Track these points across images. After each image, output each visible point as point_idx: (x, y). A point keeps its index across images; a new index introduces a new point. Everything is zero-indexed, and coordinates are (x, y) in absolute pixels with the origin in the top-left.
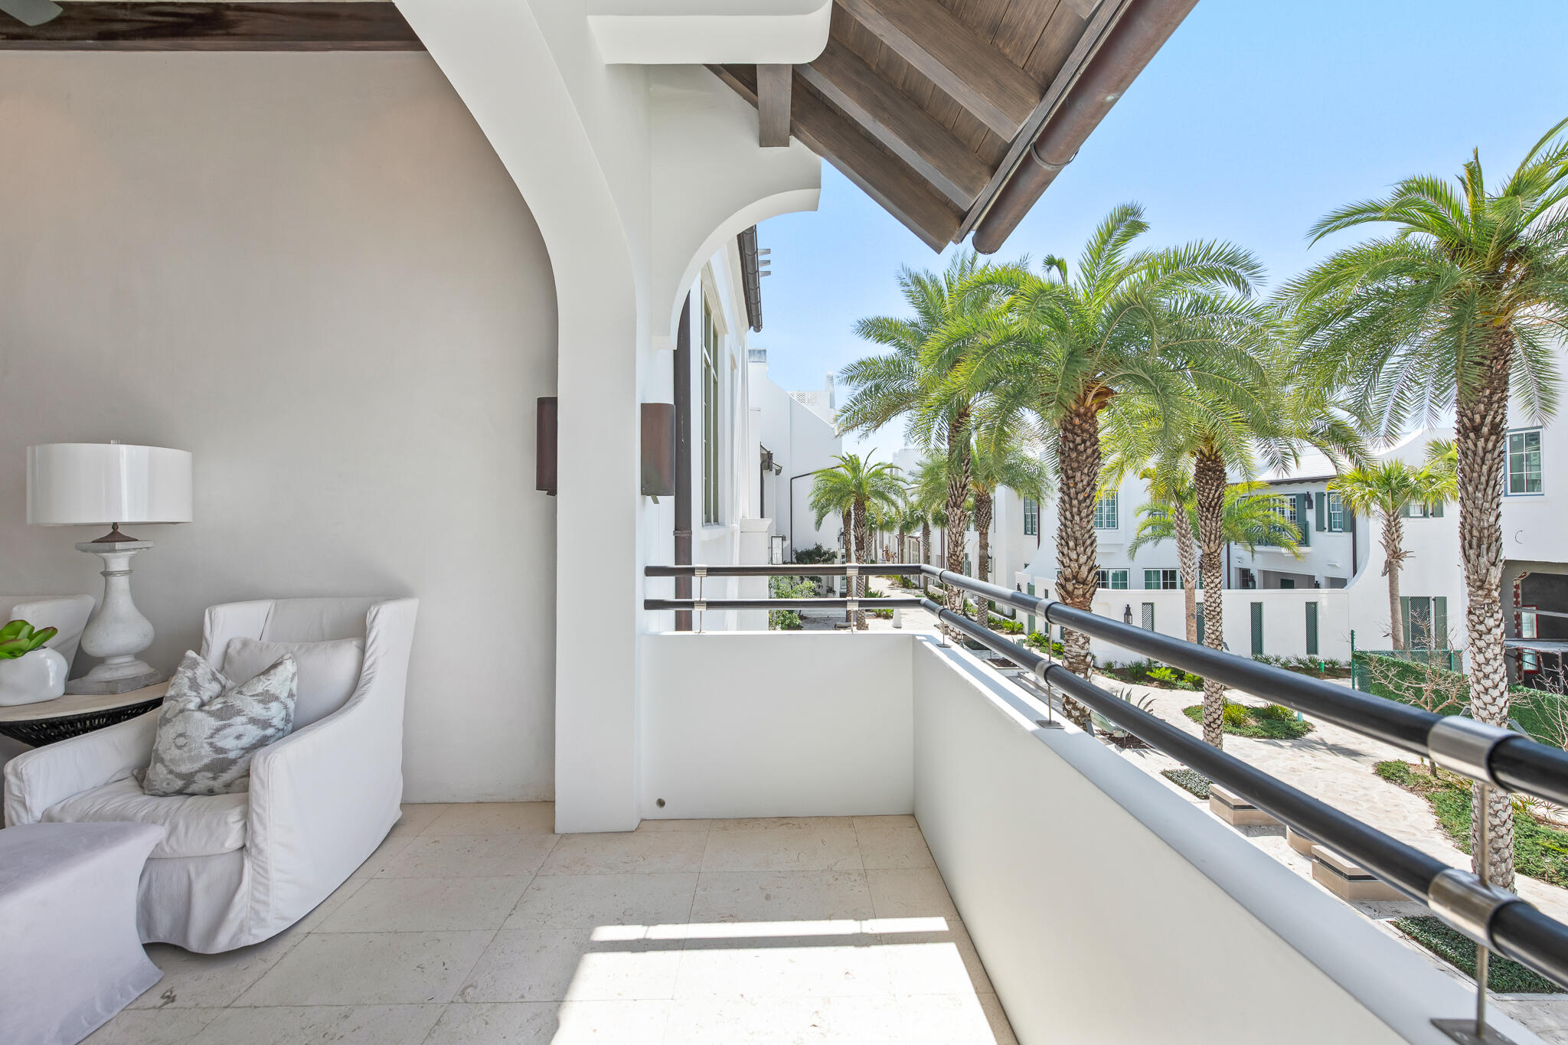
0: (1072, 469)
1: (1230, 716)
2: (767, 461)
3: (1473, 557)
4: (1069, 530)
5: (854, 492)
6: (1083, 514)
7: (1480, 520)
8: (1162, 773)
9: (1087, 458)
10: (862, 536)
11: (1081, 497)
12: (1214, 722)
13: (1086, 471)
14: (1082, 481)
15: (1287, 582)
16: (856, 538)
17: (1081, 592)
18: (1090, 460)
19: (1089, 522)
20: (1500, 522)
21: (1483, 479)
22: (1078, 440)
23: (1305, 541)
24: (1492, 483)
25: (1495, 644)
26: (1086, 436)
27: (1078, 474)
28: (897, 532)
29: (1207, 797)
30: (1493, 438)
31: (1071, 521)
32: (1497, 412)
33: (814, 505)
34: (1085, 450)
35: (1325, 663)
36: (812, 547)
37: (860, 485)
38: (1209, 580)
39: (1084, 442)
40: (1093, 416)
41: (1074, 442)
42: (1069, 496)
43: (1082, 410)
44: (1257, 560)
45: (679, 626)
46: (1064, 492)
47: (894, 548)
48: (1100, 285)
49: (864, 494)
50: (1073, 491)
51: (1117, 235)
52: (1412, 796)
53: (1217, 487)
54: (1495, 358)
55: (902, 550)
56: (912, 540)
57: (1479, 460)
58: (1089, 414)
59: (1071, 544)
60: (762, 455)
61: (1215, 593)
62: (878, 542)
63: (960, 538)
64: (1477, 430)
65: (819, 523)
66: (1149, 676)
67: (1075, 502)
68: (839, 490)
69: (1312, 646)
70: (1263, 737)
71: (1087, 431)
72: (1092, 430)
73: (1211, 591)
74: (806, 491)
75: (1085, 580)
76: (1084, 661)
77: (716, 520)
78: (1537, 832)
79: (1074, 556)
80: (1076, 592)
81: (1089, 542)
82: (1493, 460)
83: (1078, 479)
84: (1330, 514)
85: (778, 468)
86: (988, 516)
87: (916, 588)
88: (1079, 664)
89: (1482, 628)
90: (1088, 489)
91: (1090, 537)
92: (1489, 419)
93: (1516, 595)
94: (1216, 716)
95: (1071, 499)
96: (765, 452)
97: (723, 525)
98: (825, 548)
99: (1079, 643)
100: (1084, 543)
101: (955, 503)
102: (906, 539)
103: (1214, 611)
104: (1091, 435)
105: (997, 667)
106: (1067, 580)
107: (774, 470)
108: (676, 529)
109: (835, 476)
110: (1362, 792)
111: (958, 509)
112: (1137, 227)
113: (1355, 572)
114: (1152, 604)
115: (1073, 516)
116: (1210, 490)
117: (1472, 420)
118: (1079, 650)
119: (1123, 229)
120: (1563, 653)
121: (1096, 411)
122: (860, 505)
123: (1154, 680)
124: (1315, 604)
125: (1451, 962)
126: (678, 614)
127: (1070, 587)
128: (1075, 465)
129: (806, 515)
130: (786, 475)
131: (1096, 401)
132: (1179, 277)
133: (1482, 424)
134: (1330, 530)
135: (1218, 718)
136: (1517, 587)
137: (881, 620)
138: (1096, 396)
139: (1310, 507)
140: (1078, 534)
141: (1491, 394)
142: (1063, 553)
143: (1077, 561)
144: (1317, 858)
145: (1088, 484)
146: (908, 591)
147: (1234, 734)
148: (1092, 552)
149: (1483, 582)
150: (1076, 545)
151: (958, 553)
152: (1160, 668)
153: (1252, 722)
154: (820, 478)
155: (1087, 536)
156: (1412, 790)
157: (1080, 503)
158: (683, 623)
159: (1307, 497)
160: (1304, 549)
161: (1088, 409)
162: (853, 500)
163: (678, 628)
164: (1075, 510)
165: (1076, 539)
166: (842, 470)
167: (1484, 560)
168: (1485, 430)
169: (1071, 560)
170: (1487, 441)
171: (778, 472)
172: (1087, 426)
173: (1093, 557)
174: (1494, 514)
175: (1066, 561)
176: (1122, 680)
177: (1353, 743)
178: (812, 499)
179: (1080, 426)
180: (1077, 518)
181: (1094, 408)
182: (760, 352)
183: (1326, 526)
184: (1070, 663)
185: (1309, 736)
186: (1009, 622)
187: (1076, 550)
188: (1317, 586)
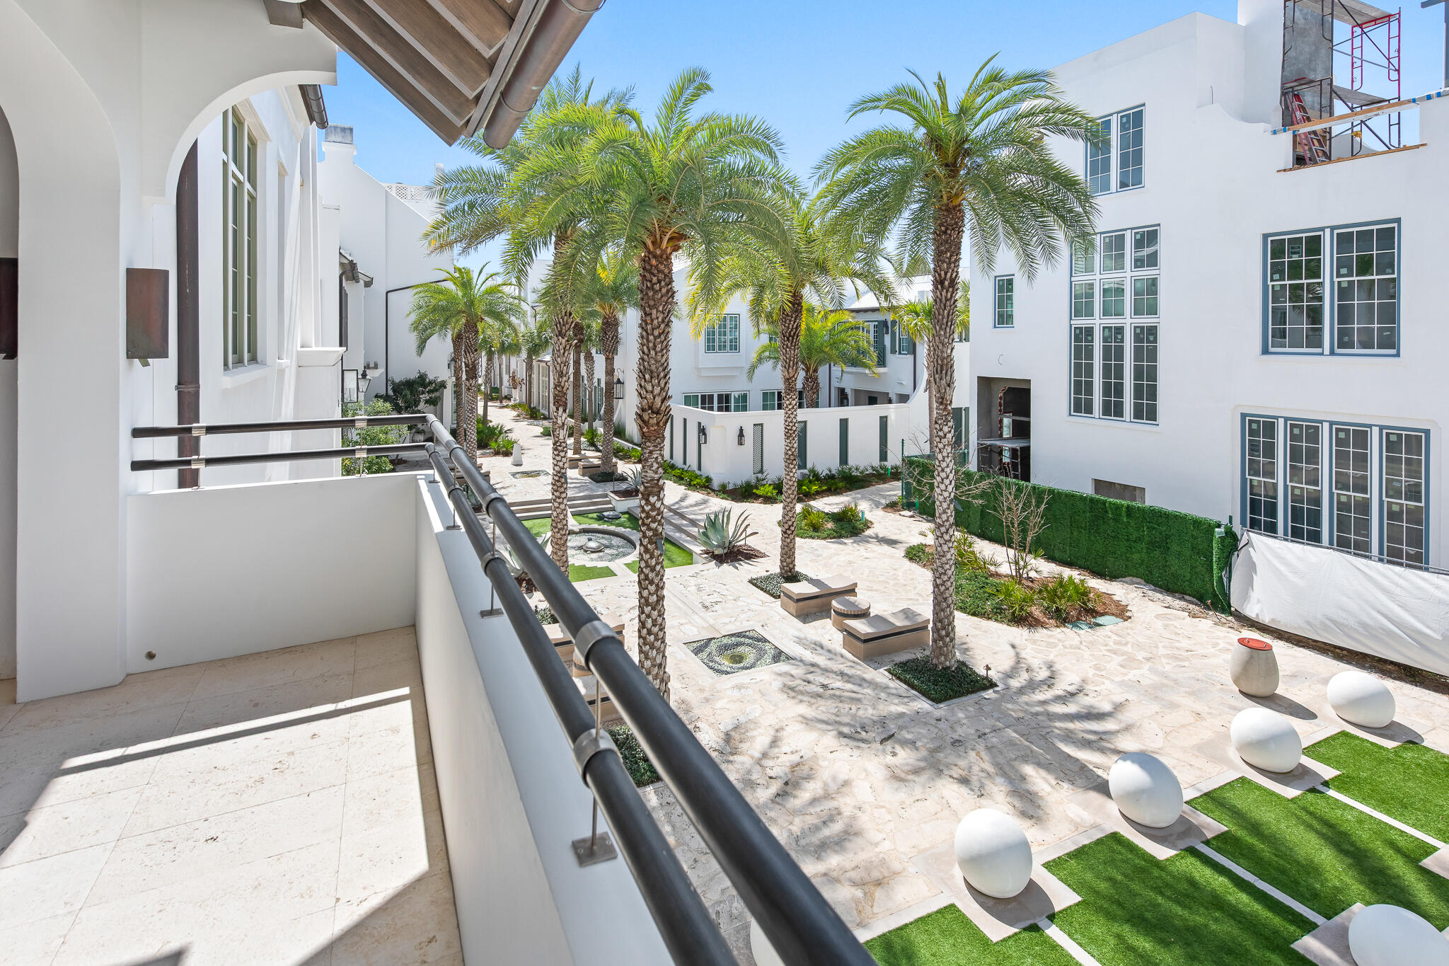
0: (649, 306)
1: (812, 522)
2: (349, 271)
3: (938, 380)
4: (646, 364)
5: (464, 312)
6: (658, 348)
7: (942, 352)
8: (751, 581)
9: (662, 297)
10: (473, 363)
11: (656, 333)
12: (789, 529)
13: (661, 309)
14: (657, 318)
15: (872, 399)
16: (467, 366)
17: (655, 421)
18: (665, 299)
19: (663, 356)
20: (954, 354)
21: (945, 320)
22: (655, 279)
23: (882, 362)
24: (949, 324)
25: (948, 445)
26: (661, 276)
27: (654, 312)
28: (524, 355)
29: (779, 597)
30: (951, 289)
31: (648, 355)
32: (953, 270)
33: (415, 327)
34: (660, 290)
35: (892, 469)
36: (413, 375)
37: (471, 303)
38: (788, 402)
39: (659, 281)
40: (668, 258)
41: (651, 281)
42: (647, 332)
43: (658, 252)
44: (849, 379)
45: (182, 484)
46: (642, 328)
47: (522, 374)
48: (673, 138)
49: (476, 315)
50: (649, 327)
51: (686, 95)
52: (924, 570)
53: (795, 319)
54: (953, 229)
55: (530, 376)
56: (542, 364)
57: (943, 306)
58: (665, 256)
59: (647, 376)
60: (342, 264)
61: (792, 414)
62: (504, 367)
63: (565, 368)
64: (942, 283)
65: (421, 347)
66: (755, 493)
67: (651, 338)
68: (444, 309)
69: (883, 456)
70: (834, 538)
71: (662, 272)
72: (666, 271)
73: (790, 412)
74: (405, 307)
75: (659, 410)
76: (657, 484)
77: (253, 359)
78: (987, 584)
79: (650, 388)
80: (651, 421)
81: (662, 375)
82: (951, 306)
83: (654, 316)
84: (900, 339)
85: (368, 280)
86: (616, 340)
87: (545, 418)
88: (653, 487)
89: (941, 434)
90: (663, 326)
91: (664, 370)
92: (949, 274)
93: (1000, 405)
94: (790, 523)
95: (648, 334)
96: (346, 262)
97: (264, 364)
98: (431, 377)
99: (654, 469)
100: (658, 376)
101: (560, 332)
102: (534, 363)
103: (791, 430)
104: (665, 275)
105: (618, 498)
106: (643, 410)
107: (362, 283)
108: (179, 383)
109: (440, 292)
110: (892, 572)
111: (563, 338)
112: (704, 88)
113: (915, 388)
114: (762, 425)
115: (649, 351)
116: (790, 321)
117: (940, 275)
118: (653, 475)
119: (691, 90)
120: (1021, 448)
121: (671, 254)
122: (471, 326)
123: (760, 496)
124: (886, 417)
125: (916, 690)
126: (181, 473)
127: (646, 417)
128: (652, 303)
129: (404, 339)
130: (379, 287)
131: (671, 244)
132: (732, 142)
133: (945, 279)
134: (900, 353)
135: (792, 525)
136: (1001, 398)
137: (500, 458)
138: (670, 239)
139: (887, 333)
140: (653, 367)
141: (951, 256)
142: (641, 385)
143: (652, 392)
144: (846, 631)
145: (663, 321)
146: (536, 422)
147: (813, 538)
148: (666, 383)
149: (943, 398)
150: (651, 378)
151: (562, 384)
152: (764, 485)
153: (830, 525)
154: (422, 295)
155: (661, 369)
156: (924, 566)
157: (655, 338)
158: (188, 479)
159: (885, 323)
160: (882, 370)
161: (664, 251)
162: (464, 320)
163: (181, 485)
164: (651, 345)
165: (652, 372)
166: (449, 285)
167: (943, 382)
168: (946, 283)
169: (647, 392)
170: (947, 291)
171: (368, 284)
172: (662, 267)
173: (667, 388)
174: (950, 347)
175: (643, 392)
176: (733, 500)
177: (896, 534)
178: (413, 317)
179: (656, 267)
180: (653, 352)
181: (669, 251)
182: (344, 130)
183: (897, 350)
184: (645, 487)
185: (868, 532)
186: (637, 451)
187: (651, 382)
188: (890, 402)
